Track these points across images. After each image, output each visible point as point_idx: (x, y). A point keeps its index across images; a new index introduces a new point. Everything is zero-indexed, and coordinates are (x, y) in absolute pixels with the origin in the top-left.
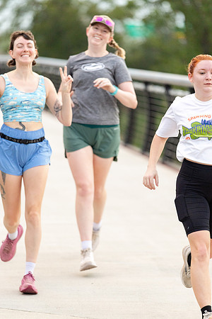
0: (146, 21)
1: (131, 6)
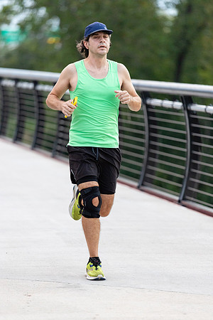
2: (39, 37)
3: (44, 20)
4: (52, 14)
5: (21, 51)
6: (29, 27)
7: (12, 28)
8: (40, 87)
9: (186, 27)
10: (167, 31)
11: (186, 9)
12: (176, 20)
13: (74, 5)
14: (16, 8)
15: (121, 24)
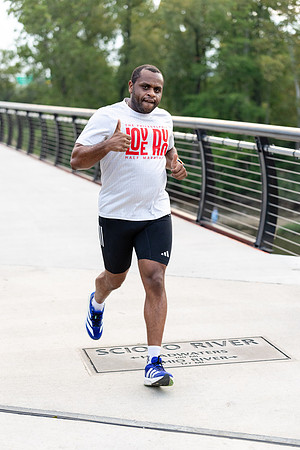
0: (28, 74)
1: (18, 65)
2: (39, 80)
3: (40, 71)
4: (46, 66)
5: (29, 89)
6: (31, 75)
7: (22, 75)
8: (31, 115)
9: (125, 72)
10: (114, 75)
11: (125, 62)
12: (120, 68)
13: (58, 61)
14: (24, 64)
15: (86, 72)
